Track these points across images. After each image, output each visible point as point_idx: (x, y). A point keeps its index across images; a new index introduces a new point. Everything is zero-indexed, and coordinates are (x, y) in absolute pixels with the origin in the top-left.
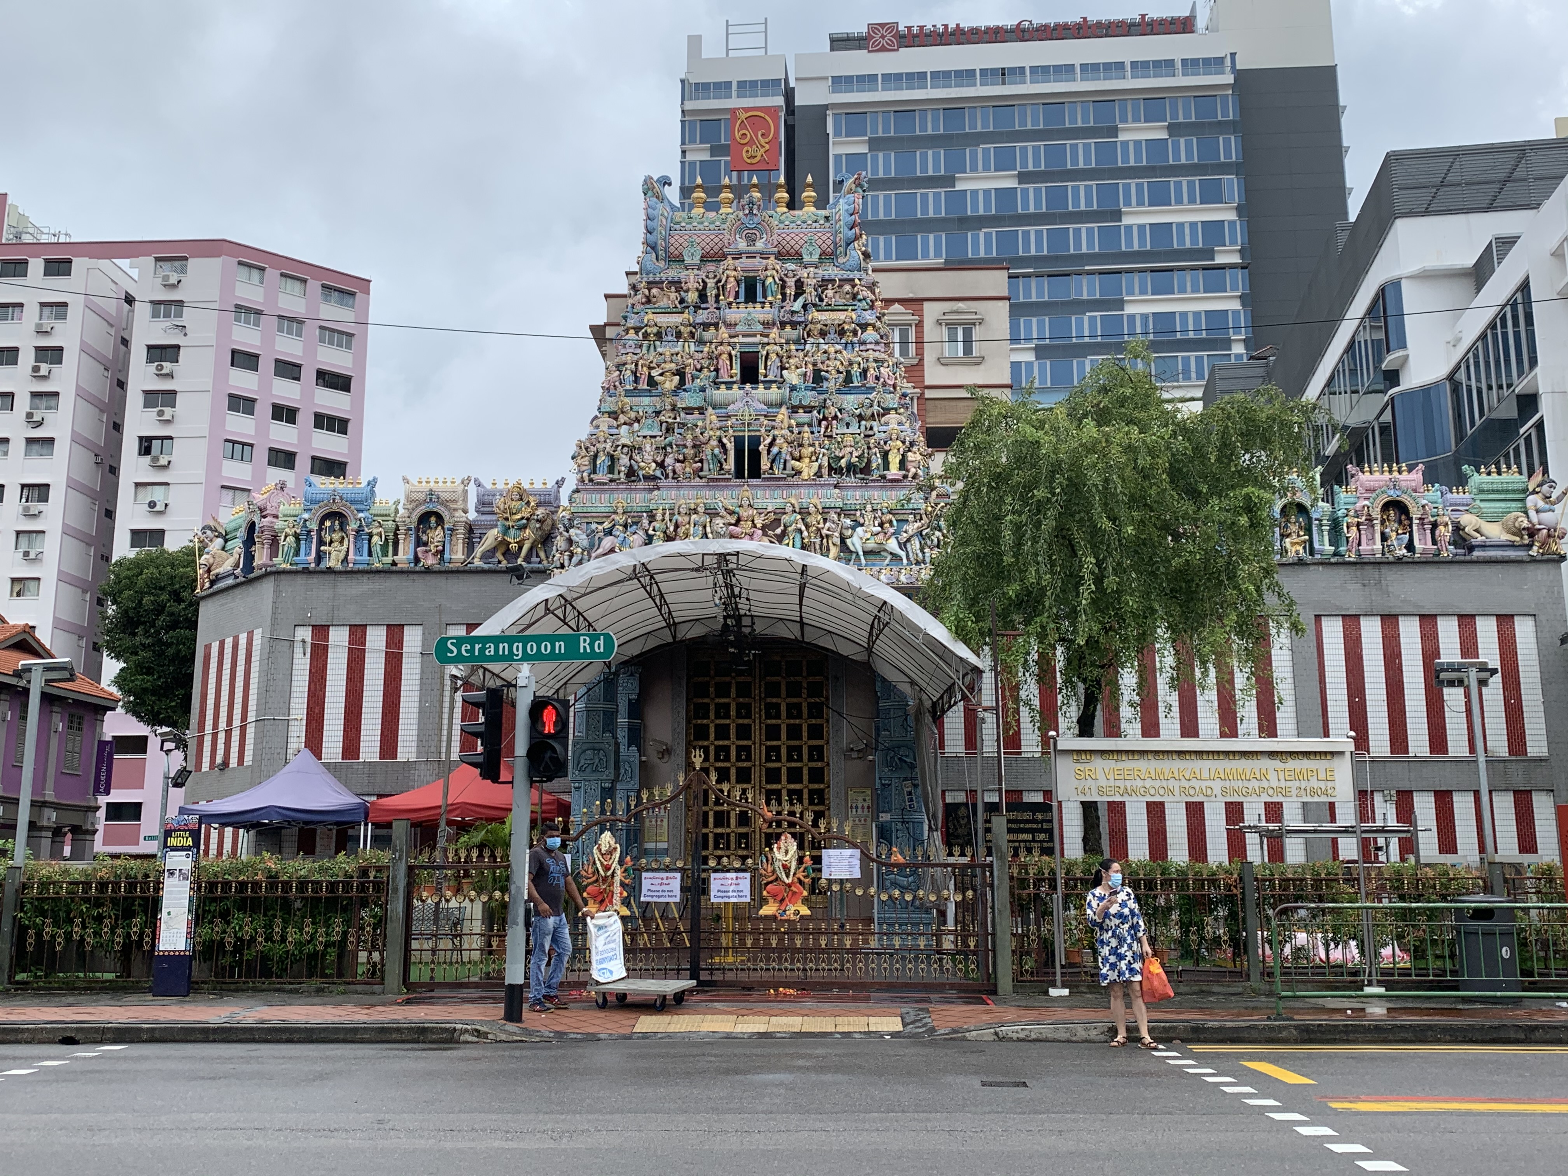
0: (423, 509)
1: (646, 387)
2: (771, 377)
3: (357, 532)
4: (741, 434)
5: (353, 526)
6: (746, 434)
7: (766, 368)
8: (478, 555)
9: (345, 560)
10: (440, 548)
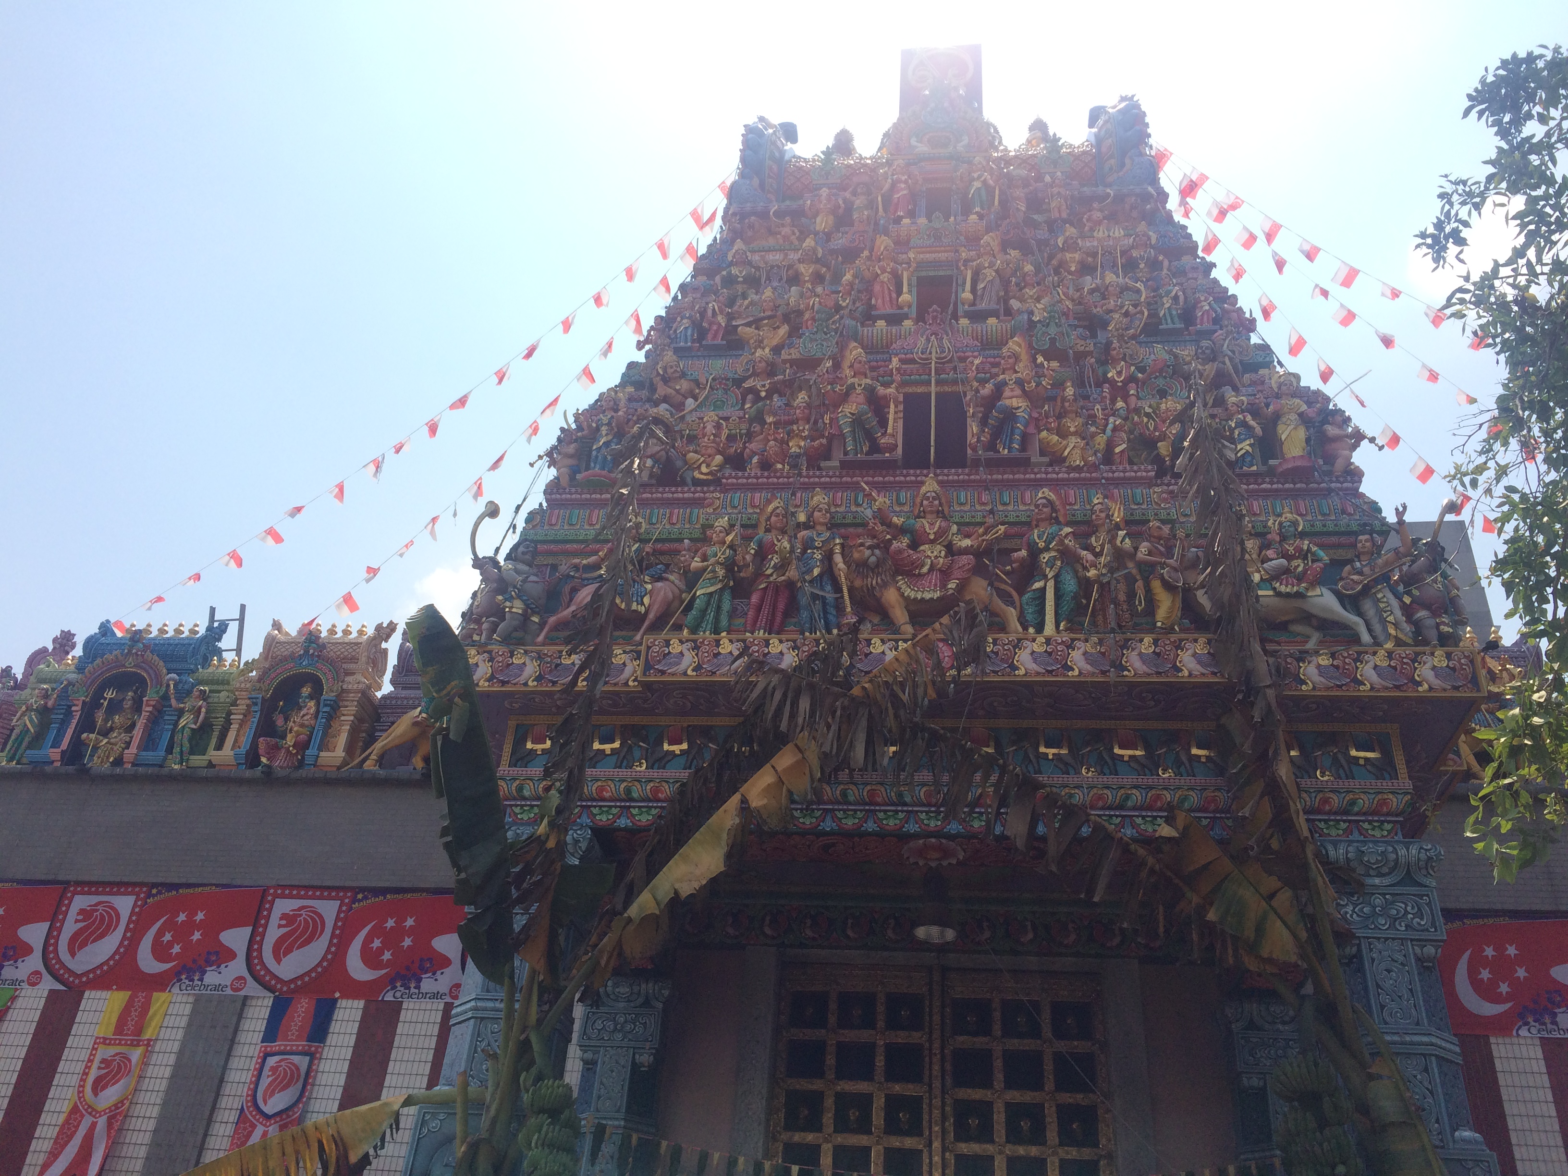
0: (291, 669)
1: (719, 341)
2: (983, 306)
3: (158, 707)
4: (920, 390)
5: (151, 696)
6: (933, 389)
7: (974, 291)
8: (375, 753)
9: (120, 758)
10: (304, 738)
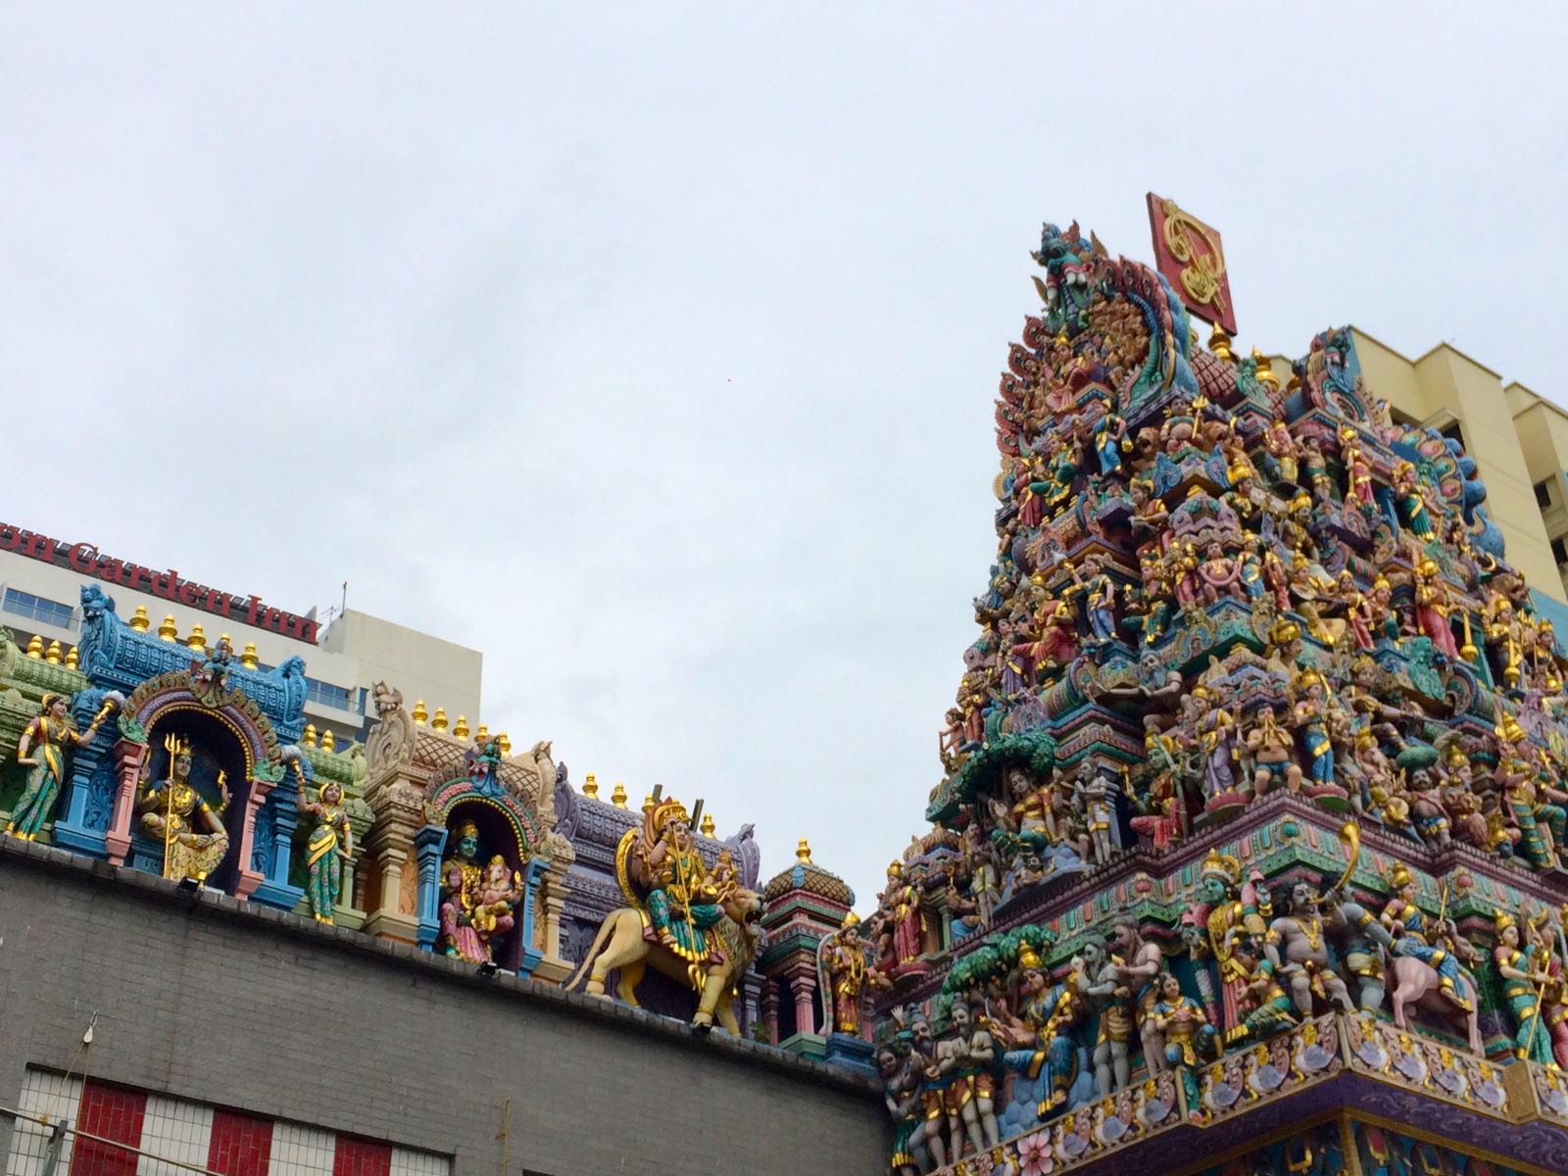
0: (462, 790)
3: (273, 796)
5: (261, 774)
7: (1517, 667)
8: (599, 972)
9: (226, 874)
10: (509, 919)
